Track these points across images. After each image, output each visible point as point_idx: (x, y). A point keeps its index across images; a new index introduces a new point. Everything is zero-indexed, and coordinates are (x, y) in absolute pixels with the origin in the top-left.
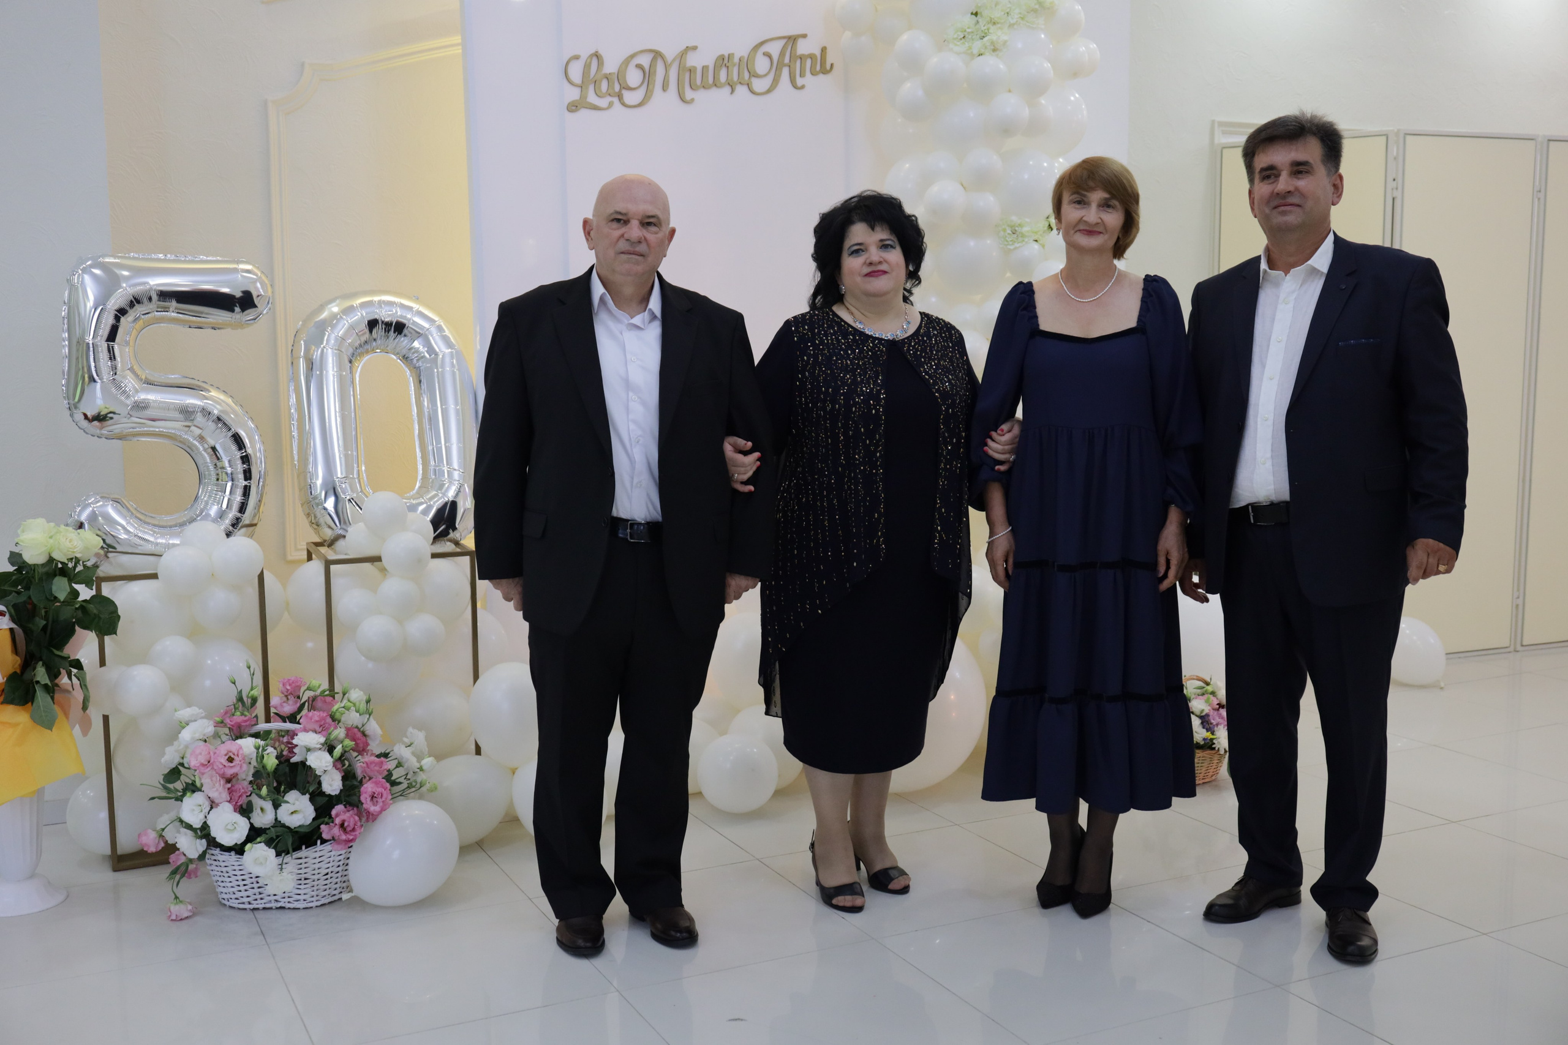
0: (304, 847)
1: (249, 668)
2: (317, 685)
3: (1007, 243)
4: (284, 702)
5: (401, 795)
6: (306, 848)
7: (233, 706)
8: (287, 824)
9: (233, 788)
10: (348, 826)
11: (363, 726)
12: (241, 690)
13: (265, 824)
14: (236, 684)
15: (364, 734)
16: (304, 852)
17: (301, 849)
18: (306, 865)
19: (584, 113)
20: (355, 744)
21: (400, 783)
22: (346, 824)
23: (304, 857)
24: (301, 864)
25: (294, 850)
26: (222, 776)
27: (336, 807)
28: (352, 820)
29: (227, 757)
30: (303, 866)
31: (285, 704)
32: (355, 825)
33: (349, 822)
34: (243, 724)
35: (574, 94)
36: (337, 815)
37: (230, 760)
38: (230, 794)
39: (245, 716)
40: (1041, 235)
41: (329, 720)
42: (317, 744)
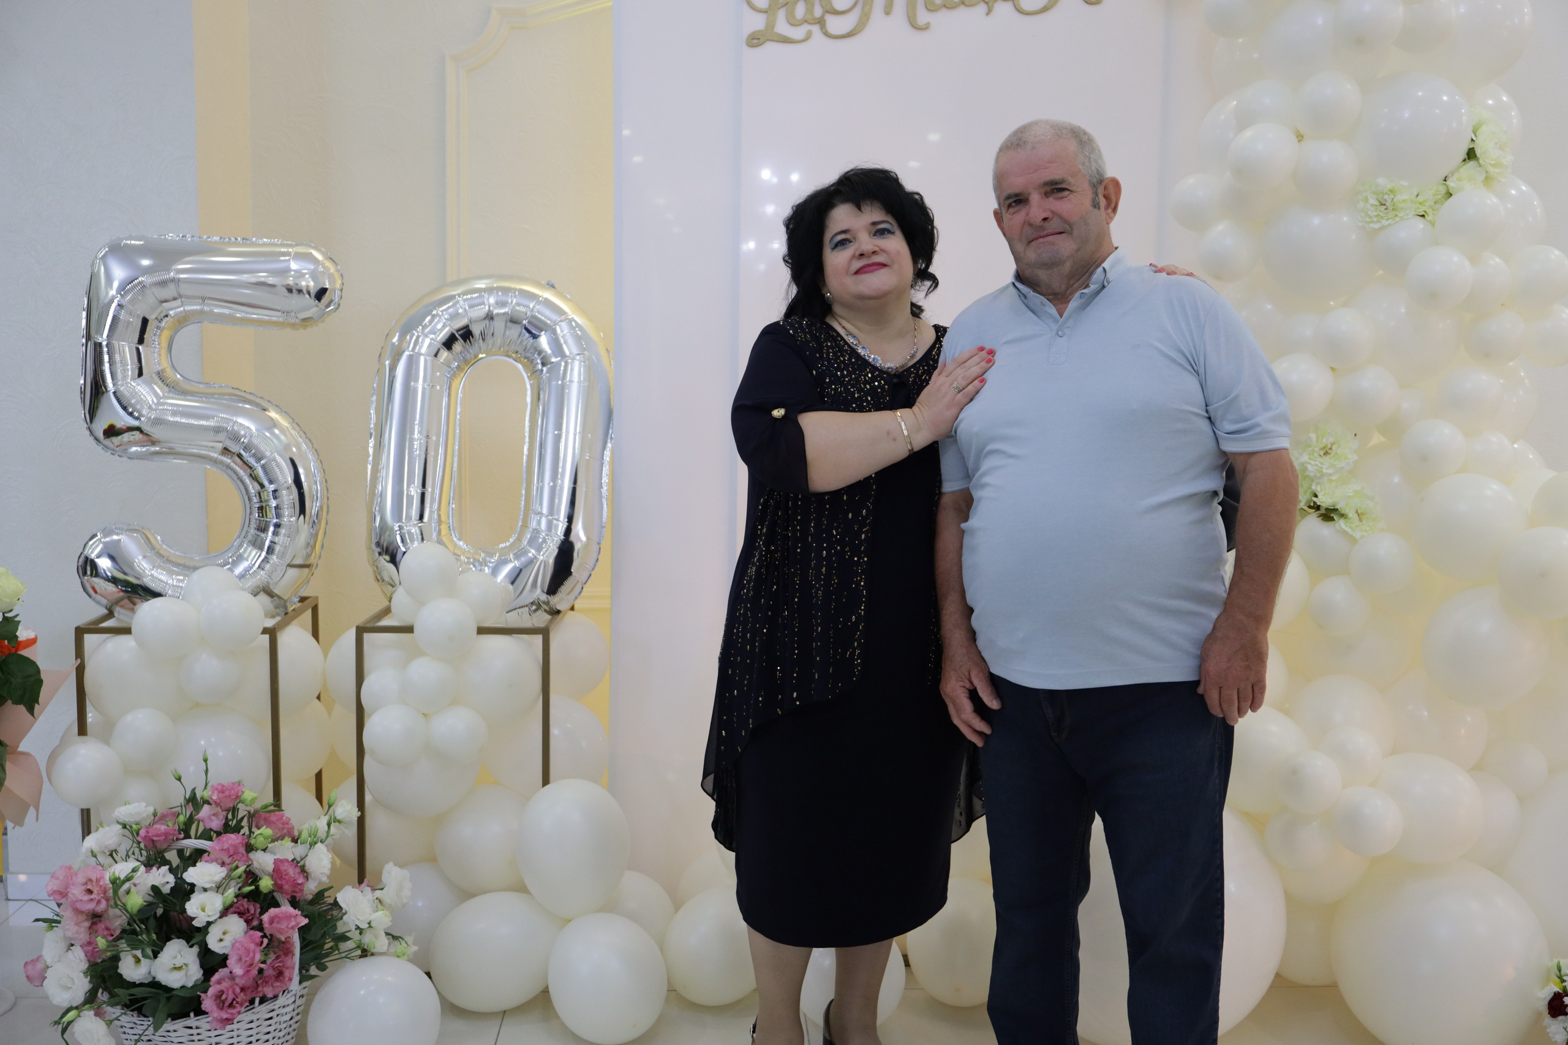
0: (192, 1014)
1: (206, 761)
2: (249, 798)
3: (1368, 220)
4: (214, 815)
5: (346, 957)
6: (196, 1015)
7: (180, 808)
8: (163, 984)
9: (95, 927)
10: (226, 998)
11: (302, 859)
12: (194, 789)
13: (139, 980)
14: (182, 780)
15: (303, 870)
16: (192, 1021)
17: (189, 1016)
18: (199, 1037)
19: (770, 47)
20: (273, 885)
21: (348, 939)
22: (224, 997)
23: (194, 1027)
24: (192, 1035)
25: (175, 1017)
26: (77, 911)
27: (220, 970)
28: (230, 992)
29: (84, 888)
30: (196, 1038)
31: (214, 818)
32: (234, 999)
33: (228, 994)
34: (155, 839)
35: (757, 22)
36: (219, 982)
37: (90, 892)
38: (90, 934)
39: (168, 826)
40: (1431, 207)
41: (242, 850)
42: (209, 882)
